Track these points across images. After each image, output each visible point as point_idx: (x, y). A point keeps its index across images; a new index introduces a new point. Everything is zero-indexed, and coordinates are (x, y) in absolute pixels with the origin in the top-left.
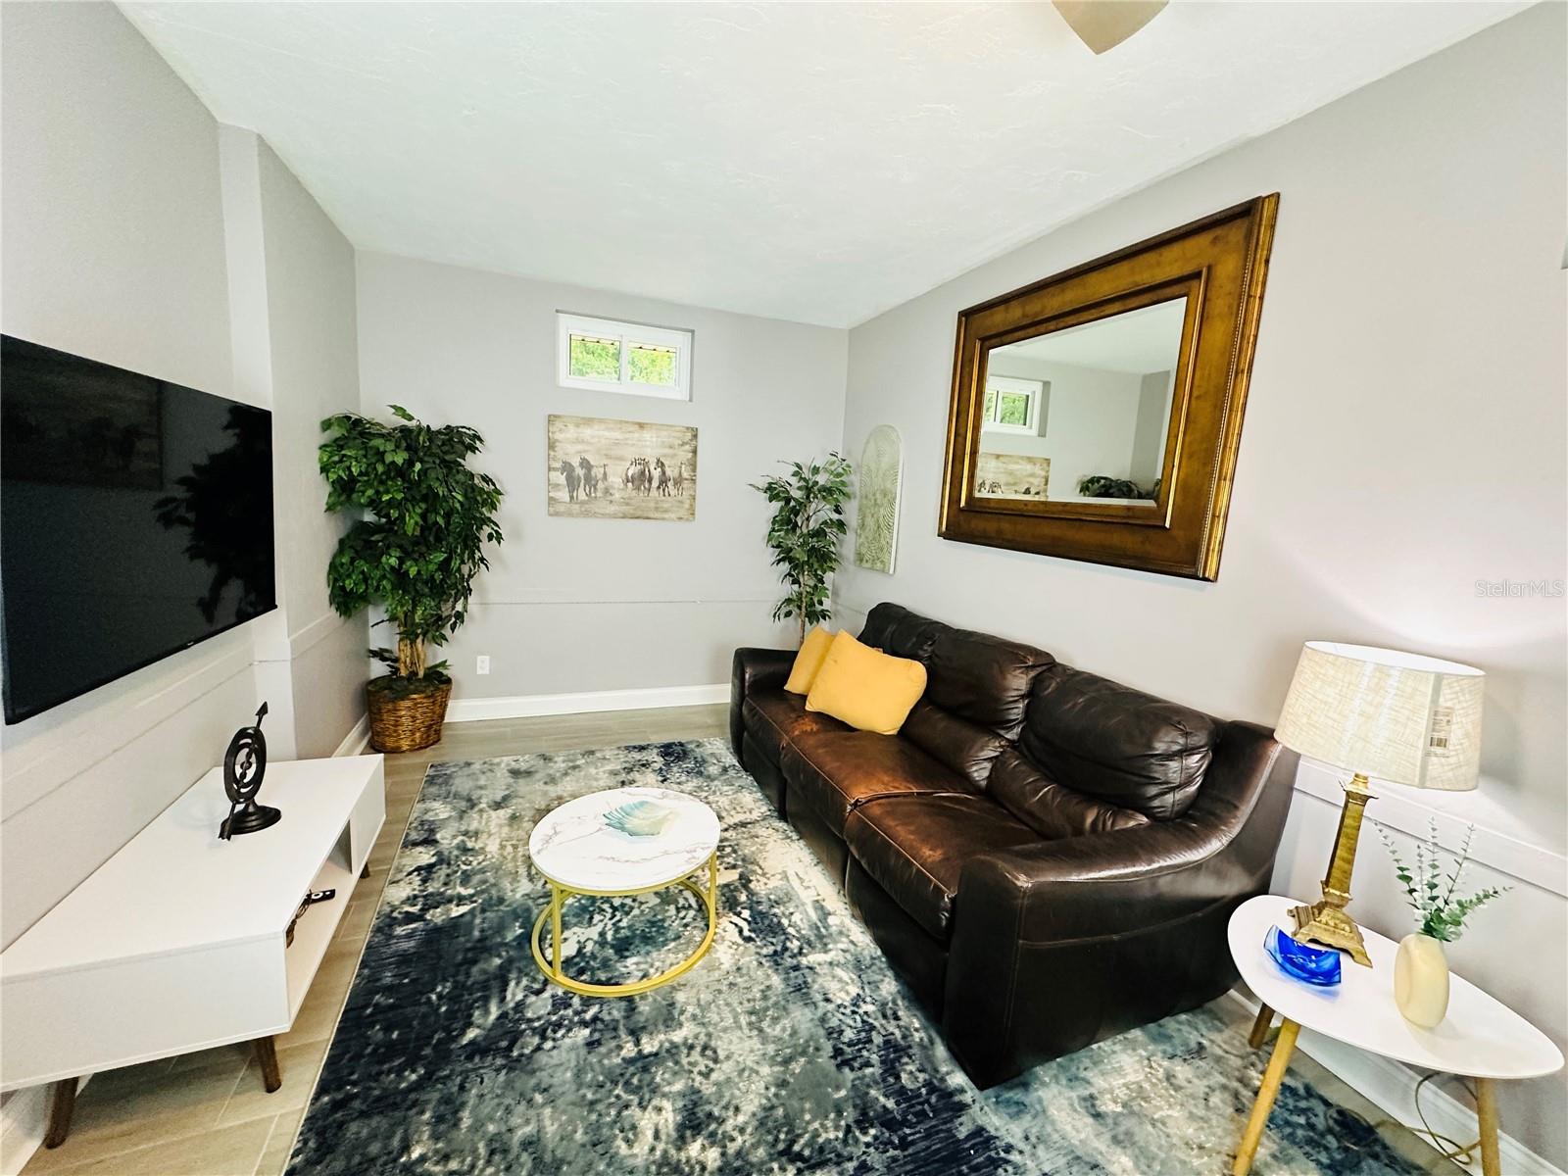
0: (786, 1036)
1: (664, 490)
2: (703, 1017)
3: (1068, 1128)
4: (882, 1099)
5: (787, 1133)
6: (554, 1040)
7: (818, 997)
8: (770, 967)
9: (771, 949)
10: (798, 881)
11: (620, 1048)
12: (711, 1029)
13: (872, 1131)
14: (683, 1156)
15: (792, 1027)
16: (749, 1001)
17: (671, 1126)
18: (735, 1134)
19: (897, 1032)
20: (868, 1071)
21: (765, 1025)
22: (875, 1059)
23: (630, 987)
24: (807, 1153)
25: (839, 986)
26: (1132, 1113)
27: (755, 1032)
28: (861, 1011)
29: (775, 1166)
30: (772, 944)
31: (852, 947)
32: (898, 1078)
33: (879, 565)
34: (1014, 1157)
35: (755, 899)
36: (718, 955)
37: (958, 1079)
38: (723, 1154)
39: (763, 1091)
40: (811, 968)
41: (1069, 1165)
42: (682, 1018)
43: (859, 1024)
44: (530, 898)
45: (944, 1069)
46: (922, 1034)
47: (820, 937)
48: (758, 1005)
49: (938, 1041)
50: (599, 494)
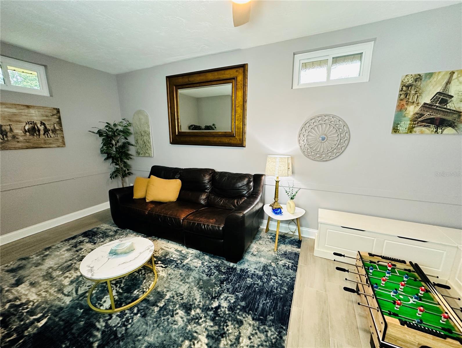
0: (193, 279)
1: (47, 135)
2: (170, 289)
3: (253, 260)
4: (222, 276)
5: (210, 295)
6: (130, 324)
7: (194, 268)
8: (177, 269)
9: (174, 266)
10: (167, 248)
11: (153, 310)
12: (175, 290)
13: (225, 283)
14: (191, 316)
15: (193, 277)
16: (178, 279)
17: (183, 313)
18: (199, 303)
19: (215, 264)
20: (216, 274)
21: (187, 281)
22: (215, 271)
23: (142, 297)
24: (216, 295)
25: (196, 263)
26: (259, 252)
27: (186, 283)
28: (205, 265)
29: (212, 302)
30: (173, 264)
31: (193, 255)
32: (222, 271)
33: (147, 155)
34: (249, 270)
35: (158, 258)
36: (161, 275)
37: (232, 264)
38: (200, 308)
39: (198, 292)
40: (187, 264)
41: (256, 265)
42: (164, 293)
43: (207, 267)
44: (75, 300)
45: (228, 264)
46: (220, 261)
47: (184, 257)
48: (182, 278)
49: (223, 261)
50: (10, 139)
